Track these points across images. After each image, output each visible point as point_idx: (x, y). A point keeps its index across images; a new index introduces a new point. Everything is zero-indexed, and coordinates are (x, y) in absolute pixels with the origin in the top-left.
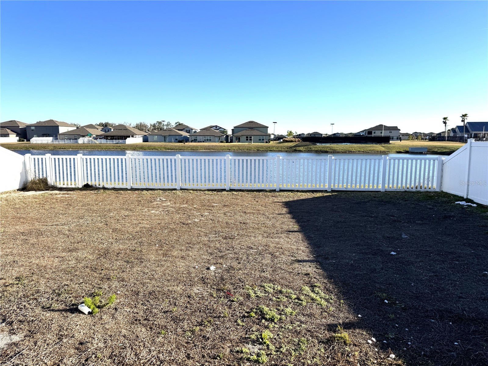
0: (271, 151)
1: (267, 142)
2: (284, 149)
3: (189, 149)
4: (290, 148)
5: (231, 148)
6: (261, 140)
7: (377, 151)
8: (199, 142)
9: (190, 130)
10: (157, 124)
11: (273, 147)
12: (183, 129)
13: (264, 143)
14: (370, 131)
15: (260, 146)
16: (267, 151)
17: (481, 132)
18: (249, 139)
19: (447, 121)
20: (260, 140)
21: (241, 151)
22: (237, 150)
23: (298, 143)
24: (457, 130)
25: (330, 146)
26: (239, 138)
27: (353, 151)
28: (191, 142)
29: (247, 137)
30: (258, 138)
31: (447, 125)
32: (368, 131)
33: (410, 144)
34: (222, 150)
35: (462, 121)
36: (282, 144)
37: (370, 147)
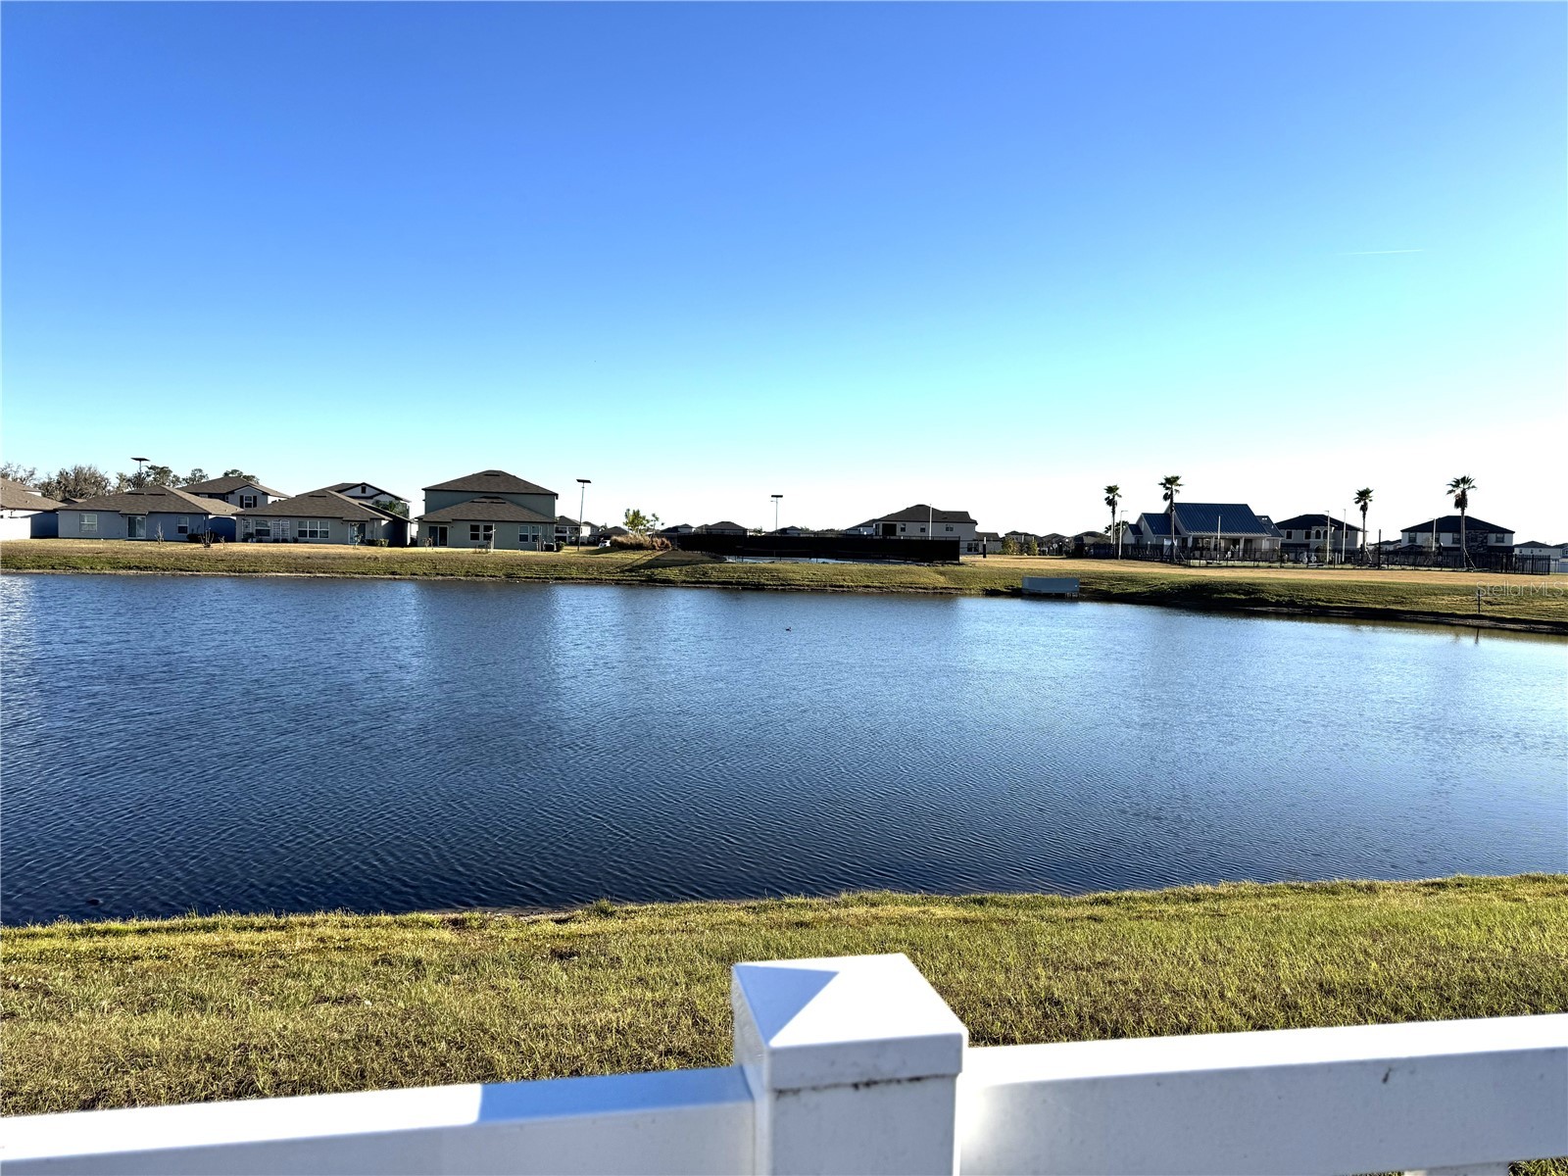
0: (560, 579)
1: (549, 548)
2: (608, 572)
3: (221, 566)
4: (630, 571)
5: (401, 567)
6: (530, 538)
7: (924, 588)
8: (276, 541)
9: (255, 498)
11: (570, 565)
12: (228, 493)
13: (535, 550)
14: (888, 524)
15: (518, 562)
16: (544, 581)
17: (1213, 534)
18: (481, 533)
19: (1116, 498)
20: (524, 538)
21: (440, 577)
22: (425, 574)
23: (661, 553)
24: (1144, 525)
25: (771, 566)
26: (444, 531)
27: (848, 587)
28: (245, 540)
29: (475, 528)
30: (519, 531)
31: (1118, 509)
32: (883, 525)
33: (1022, 567)
34: (363, 573)
35: (1166, 497)
36: (604, 555)
37: (902, 572)
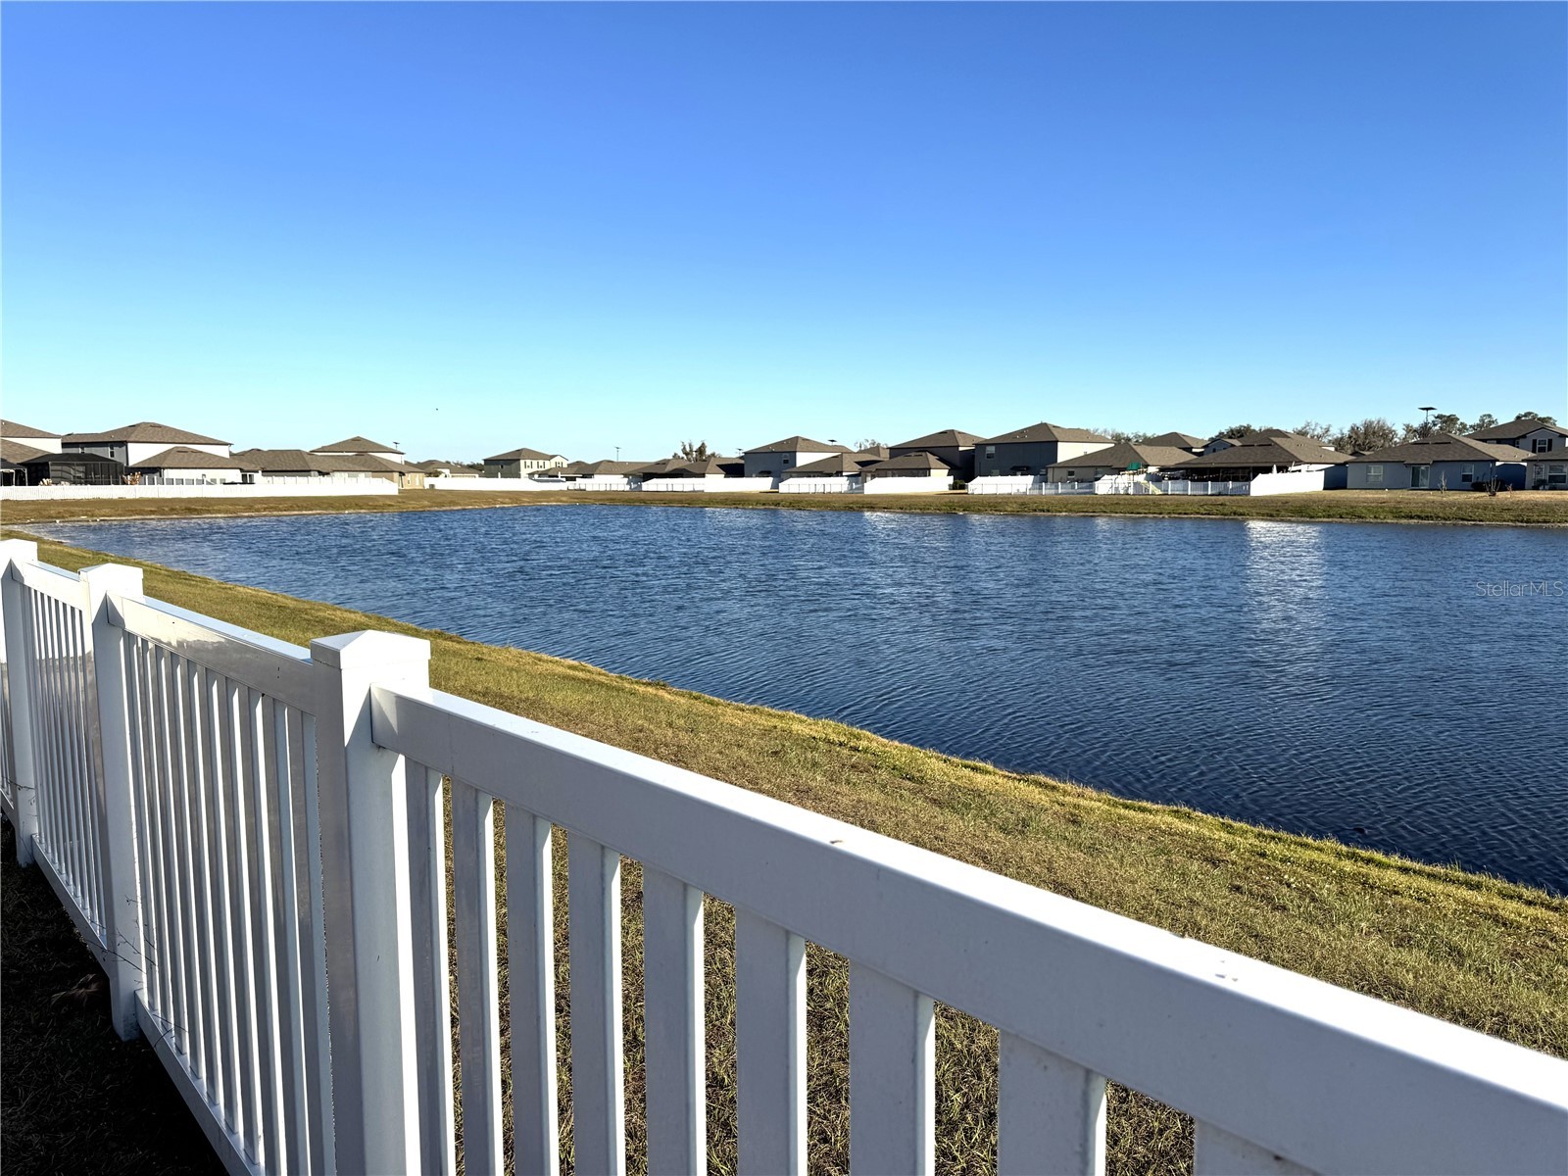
3: (1506, 516)
9: (1550, 441)
10: (1435, 425)
12: (1519, 438)
